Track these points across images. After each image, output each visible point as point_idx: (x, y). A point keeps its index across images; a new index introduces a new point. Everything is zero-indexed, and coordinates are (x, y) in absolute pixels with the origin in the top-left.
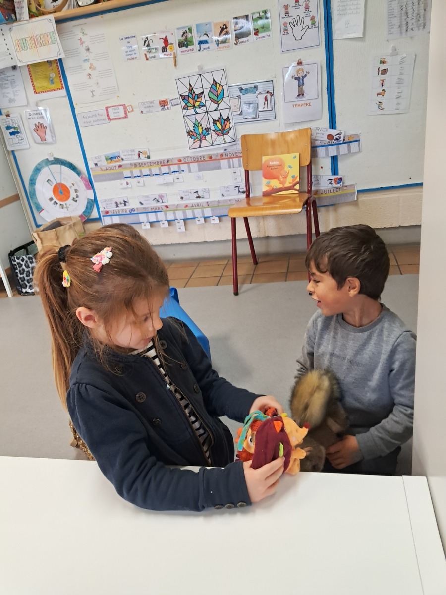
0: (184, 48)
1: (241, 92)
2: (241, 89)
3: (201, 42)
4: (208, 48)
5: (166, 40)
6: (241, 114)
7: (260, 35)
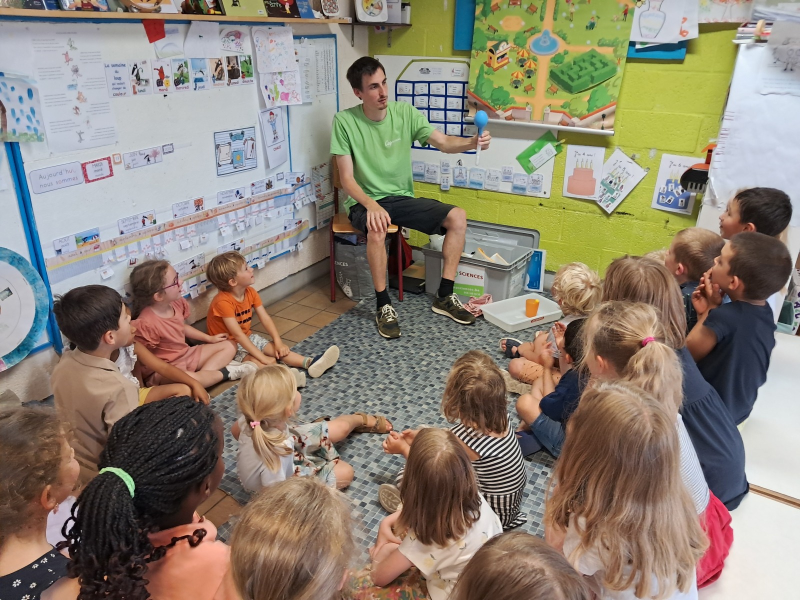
0: (181, 85)
1: (231, 139)
2: (231, 135)
3: (197, 80)
4: (203, 87)
5: (161, 72)
6: (232, 163)
7: (247, 79)
